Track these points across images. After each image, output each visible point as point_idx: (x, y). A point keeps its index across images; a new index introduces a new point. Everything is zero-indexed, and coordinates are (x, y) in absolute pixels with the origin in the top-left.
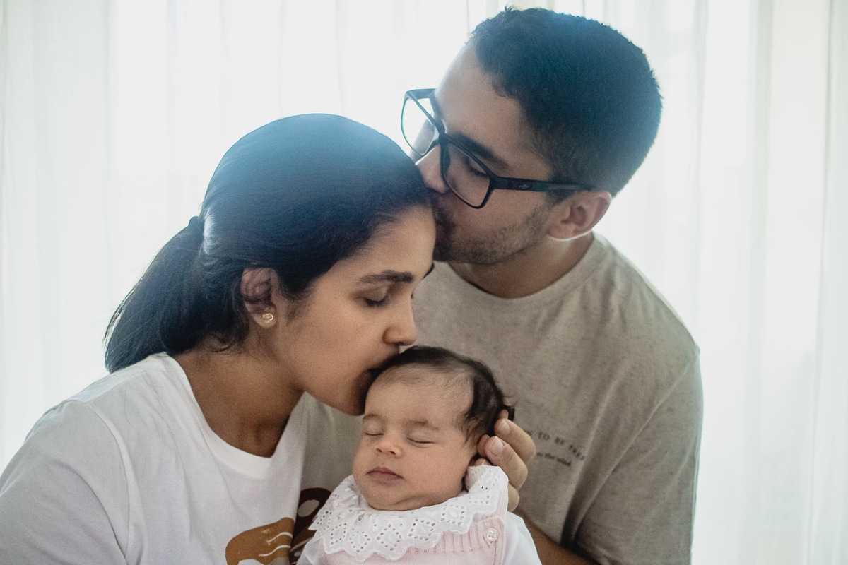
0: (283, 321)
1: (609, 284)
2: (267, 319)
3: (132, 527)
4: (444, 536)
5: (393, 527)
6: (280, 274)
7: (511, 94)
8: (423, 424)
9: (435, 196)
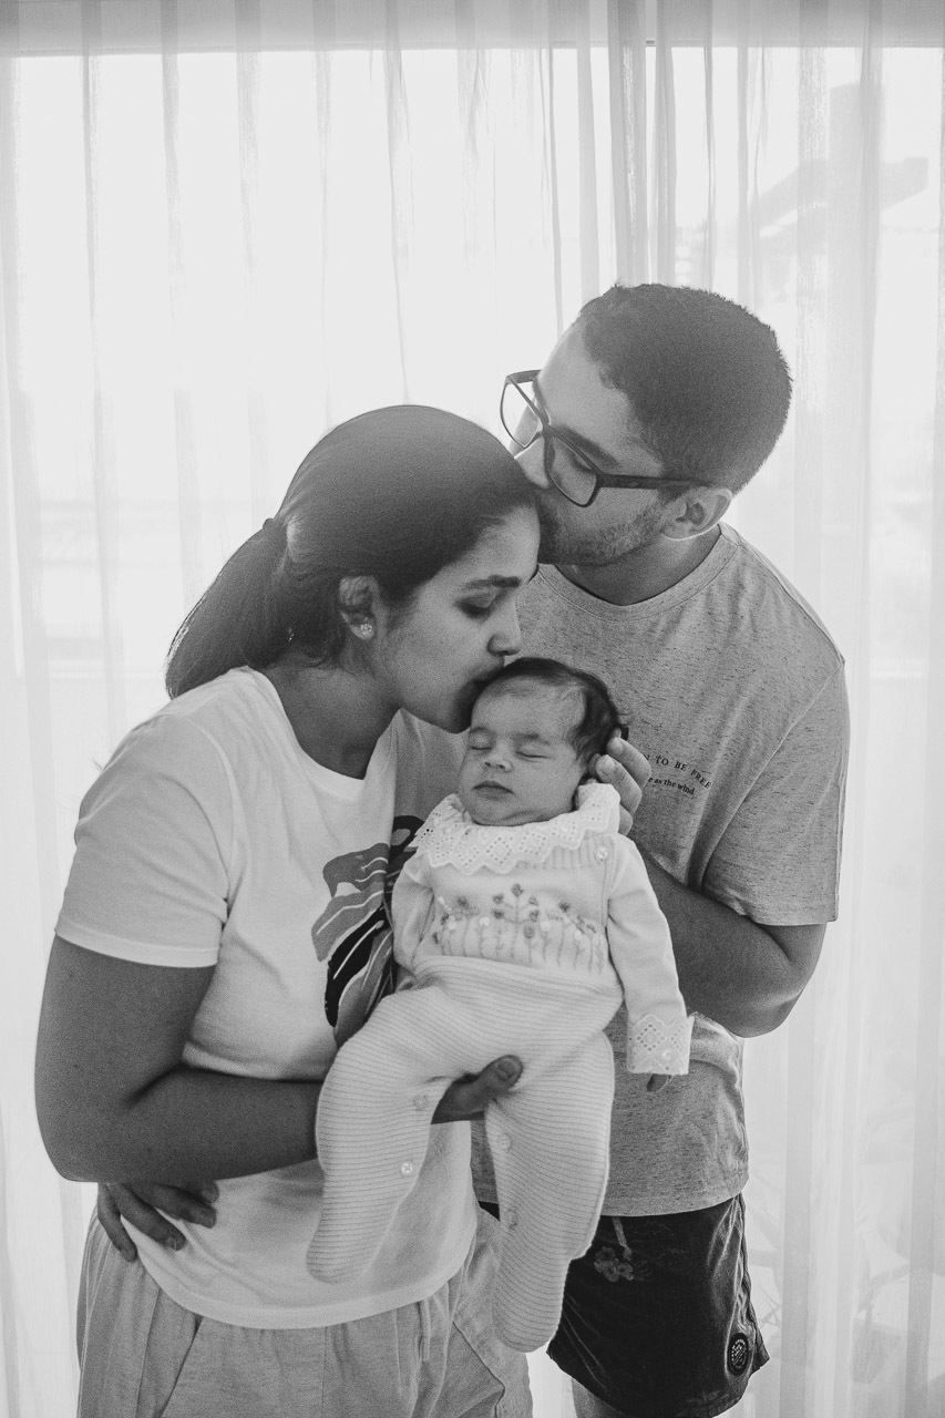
0: (382, 631)
1: (739, 587)
2: (364, 631)
3: (235, 843)
4: (554, 852)
5: (503, 840)
6: (381, 582)
7: (618, 386)
8: (533, 737)
9: (537, 492)
